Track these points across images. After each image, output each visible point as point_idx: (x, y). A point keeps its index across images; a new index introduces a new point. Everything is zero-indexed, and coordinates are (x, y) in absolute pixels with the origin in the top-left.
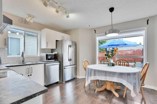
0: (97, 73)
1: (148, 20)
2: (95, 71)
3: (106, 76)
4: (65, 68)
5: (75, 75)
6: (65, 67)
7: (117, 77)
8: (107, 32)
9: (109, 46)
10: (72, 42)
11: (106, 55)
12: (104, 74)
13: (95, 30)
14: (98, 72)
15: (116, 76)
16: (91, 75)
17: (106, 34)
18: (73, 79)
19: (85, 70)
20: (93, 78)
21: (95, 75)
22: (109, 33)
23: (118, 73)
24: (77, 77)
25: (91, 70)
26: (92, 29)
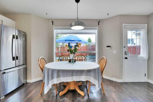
0: (61, 74)
1: (99, 22)
2: (59, 71)
3: (73, 76)
4: (4, 73)
5: (24, 79)
6: (6, 71)
7: (86, 76)
8: (73, 24)
9: (66, 40)
10: (19, 31)
11: (68, 51)
12: (71, 74)
13: (52, 21)
14: (62, 72)
15: (85, 74)
16: (52, 78)
17: (71, 26)
18: (22, 86)
19: (42, 70)
20: (56, 81)
21: (58, 76)
22: (75, 25)
23: (86, 70)
24: (28, 81)
25: (53, 71)
26: (49, 19)
